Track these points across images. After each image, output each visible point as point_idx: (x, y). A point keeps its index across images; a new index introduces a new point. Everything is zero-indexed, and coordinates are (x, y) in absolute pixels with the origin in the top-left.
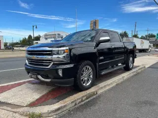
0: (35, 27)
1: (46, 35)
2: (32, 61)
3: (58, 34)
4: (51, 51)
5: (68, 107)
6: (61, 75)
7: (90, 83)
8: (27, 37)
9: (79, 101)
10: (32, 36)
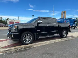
0: (33, 16)
5: (12, 50)
6: (13, 37)
7: (30, 42)
9: (19, 49)
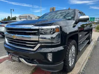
1: (20, 16)
2: (12, 41)
3: (29, 16)
4: (38, 30)
8: (7, 18)
10: (11, 17)
